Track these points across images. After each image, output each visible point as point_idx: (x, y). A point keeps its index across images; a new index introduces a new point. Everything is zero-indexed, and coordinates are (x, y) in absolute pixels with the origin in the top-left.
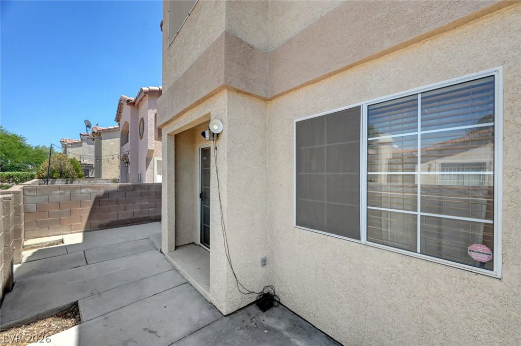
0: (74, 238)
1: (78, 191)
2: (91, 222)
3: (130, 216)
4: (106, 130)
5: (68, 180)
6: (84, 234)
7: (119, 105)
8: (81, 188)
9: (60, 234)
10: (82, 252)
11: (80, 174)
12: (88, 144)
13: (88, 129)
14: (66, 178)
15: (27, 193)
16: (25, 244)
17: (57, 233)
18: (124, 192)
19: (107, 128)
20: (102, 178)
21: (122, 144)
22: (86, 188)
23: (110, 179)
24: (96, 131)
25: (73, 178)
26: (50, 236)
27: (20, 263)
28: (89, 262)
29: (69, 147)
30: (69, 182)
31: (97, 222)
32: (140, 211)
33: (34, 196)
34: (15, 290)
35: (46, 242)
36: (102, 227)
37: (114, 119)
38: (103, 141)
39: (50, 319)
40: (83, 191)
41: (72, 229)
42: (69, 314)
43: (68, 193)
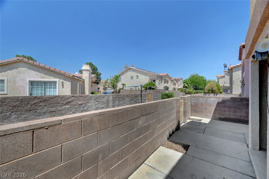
0: (206, 121)
1: (209, 99)
2: (215, 115)
3: (238, 117)
4: (235, 66)
5: (215, 94)
6: (211, 120)
7: (240, 50)
8: (210, 98)
9: (202, 117)
10: (205, 128)
11: (220, 91)
12: (228, 76)
13: (225, 68)
14: (214, 93)
15: (192, 98)
16: (190, 117)
17: (201, 116)
18: (234, 102)
19: (236, 65)
20: (233, 94)
21: (242, 73)
22: (213, 98)
23: (237, 95)
24: (230, 68)
25: (217, 93)
26: (198, 117)
27: (185, 123)
28: (204, 133)
29: (220, 79)
30: (215, 95)
31: (218, 116)
32: (246, 116)
33: (193, 100)
34: (179, 131)
35: (196, 119)
36: (220, 119)
37: (238, 59)
38: (233, 73)
39: (181, 146)
40: (211, 99)
41: (206, 117)
42: (186, 149)
43: (205, 99)
